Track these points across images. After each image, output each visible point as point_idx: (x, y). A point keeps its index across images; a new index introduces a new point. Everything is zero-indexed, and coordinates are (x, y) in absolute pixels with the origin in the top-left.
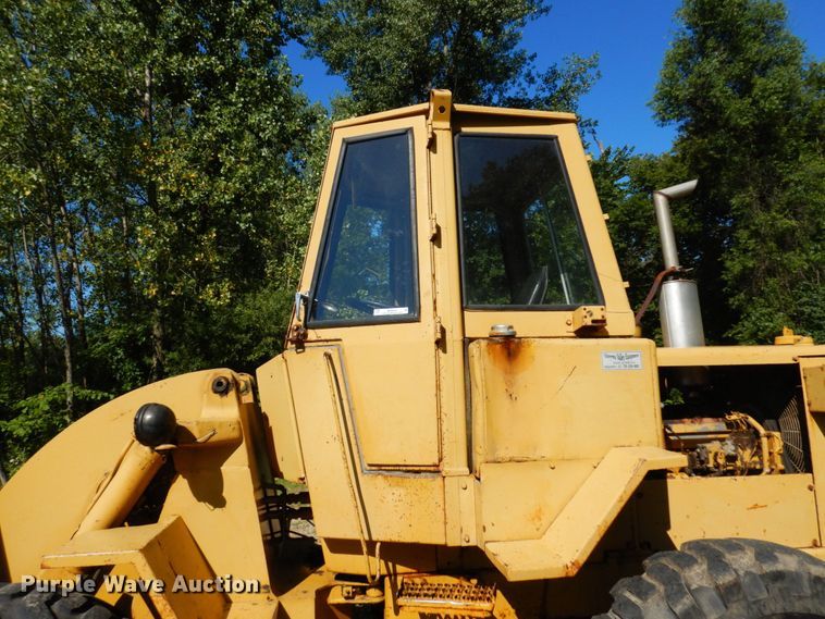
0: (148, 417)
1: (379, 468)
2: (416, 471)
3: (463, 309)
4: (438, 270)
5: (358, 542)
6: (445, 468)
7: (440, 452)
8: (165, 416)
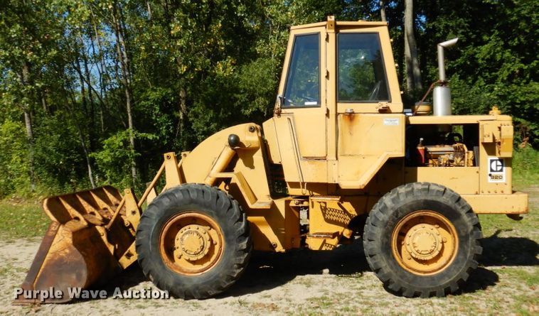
0: (232, 138)
1: (307, 158)
2: (318, 159)
3: (336, 103)
4: (328, 89)
5: (299, 183)
6: (328, 158)
7: (327, 152)
8: (237, 138)
